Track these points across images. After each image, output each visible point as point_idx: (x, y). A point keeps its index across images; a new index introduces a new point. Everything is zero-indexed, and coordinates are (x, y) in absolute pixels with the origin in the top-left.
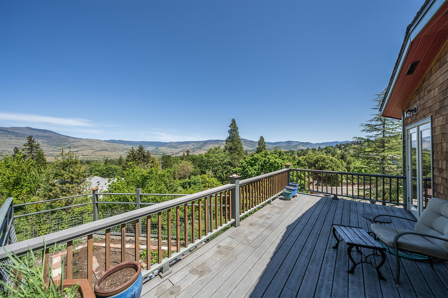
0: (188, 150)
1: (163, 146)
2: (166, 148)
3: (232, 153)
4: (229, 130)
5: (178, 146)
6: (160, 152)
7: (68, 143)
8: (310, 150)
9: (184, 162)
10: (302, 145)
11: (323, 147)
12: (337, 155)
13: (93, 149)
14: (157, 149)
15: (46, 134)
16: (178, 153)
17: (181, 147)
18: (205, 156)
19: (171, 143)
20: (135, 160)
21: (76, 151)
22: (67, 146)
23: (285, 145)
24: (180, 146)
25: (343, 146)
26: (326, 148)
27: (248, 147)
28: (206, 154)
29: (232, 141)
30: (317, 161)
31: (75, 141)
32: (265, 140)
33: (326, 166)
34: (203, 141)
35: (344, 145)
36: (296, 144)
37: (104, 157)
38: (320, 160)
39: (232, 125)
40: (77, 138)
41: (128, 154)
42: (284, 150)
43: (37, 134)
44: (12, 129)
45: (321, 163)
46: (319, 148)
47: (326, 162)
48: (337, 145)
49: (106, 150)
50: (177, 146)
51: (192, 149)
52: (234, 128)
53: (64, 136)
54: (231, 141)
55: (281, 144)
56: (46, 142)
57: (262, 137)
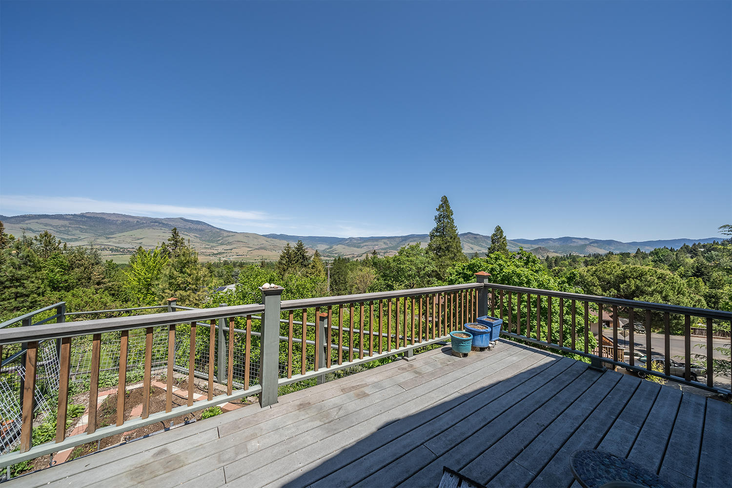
0: (375, 251)
1: (340, 244)
2: (344, 246)
3: (440, 256)
4: (436, 217)
5: (362, 245)
6: (335, 252)
7: (221, 238)
8: (615, 256)
9: (366, 269)
10: (596, 245)
11: (648, 250)
12: (684, 266)
13: (248, 247)
14: (331, 248)
15: (199, 227)
16: (361, 256)
17: (366, 246)
18: (394, 260)
19: (351, 239)
20: (291, 262)
21: (230, 249)
22: (220, 242)
23: (557, 244)
24: (365, 244)
25: (702, 250)
26: (656, 253)
27: (480, 248)
28: (395, 257)
29: (442, 236)
30: (623, 278)
31: (230, 236)
32: (504, 235)
33: (646, 288)
34: (401, 237)
35: (704, 246)
36: (582, 243)
37: (261, 258)
38: (632, 275)
39: (441, 206)
40: (232, 232)
41: (282, 254)
42: (555, 255)
43: (191, 226)
44: (166, 221)
45: (633, 284)
46: (637, 253)
47: (646, 281)
48: (687, 247)
49: (265, 249)
50: (359, 243)
51: (382, 249)
52: (445, 213)
53: (217, 228)
54: (440, 236)
55: (549, 242)
56: (199, 238)
57: (500, 227)
